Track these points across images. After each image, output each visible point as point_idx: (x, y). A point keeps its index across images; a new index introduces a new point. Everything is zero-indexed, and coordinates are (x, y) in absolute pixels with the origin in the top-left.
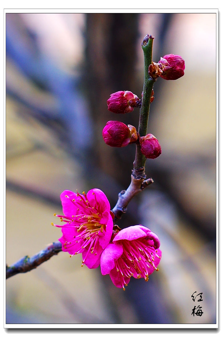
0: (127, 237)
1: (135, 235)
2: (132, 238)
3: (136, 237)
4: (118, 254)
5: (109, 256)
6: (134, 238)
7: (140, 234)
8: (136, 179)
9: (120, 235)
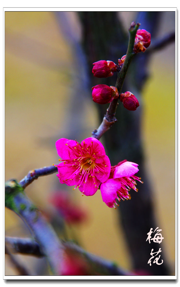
0: (127, 174)
1: (132, 172)
2: (131, 174)
3: (133, 173)
4: (119, 187)
5: (112, 190)
6: (132, 174)
7: (135, 170)
8: (109, 122)
9: (121, 173)
